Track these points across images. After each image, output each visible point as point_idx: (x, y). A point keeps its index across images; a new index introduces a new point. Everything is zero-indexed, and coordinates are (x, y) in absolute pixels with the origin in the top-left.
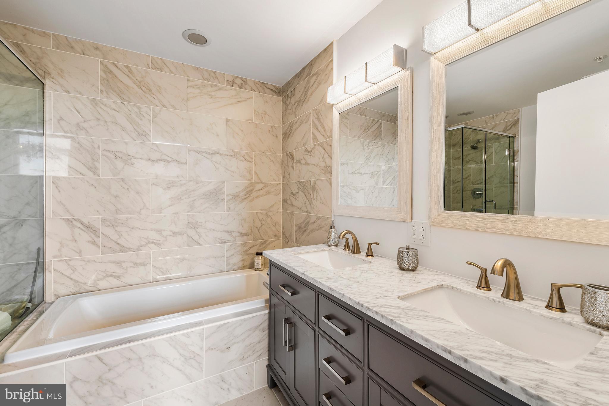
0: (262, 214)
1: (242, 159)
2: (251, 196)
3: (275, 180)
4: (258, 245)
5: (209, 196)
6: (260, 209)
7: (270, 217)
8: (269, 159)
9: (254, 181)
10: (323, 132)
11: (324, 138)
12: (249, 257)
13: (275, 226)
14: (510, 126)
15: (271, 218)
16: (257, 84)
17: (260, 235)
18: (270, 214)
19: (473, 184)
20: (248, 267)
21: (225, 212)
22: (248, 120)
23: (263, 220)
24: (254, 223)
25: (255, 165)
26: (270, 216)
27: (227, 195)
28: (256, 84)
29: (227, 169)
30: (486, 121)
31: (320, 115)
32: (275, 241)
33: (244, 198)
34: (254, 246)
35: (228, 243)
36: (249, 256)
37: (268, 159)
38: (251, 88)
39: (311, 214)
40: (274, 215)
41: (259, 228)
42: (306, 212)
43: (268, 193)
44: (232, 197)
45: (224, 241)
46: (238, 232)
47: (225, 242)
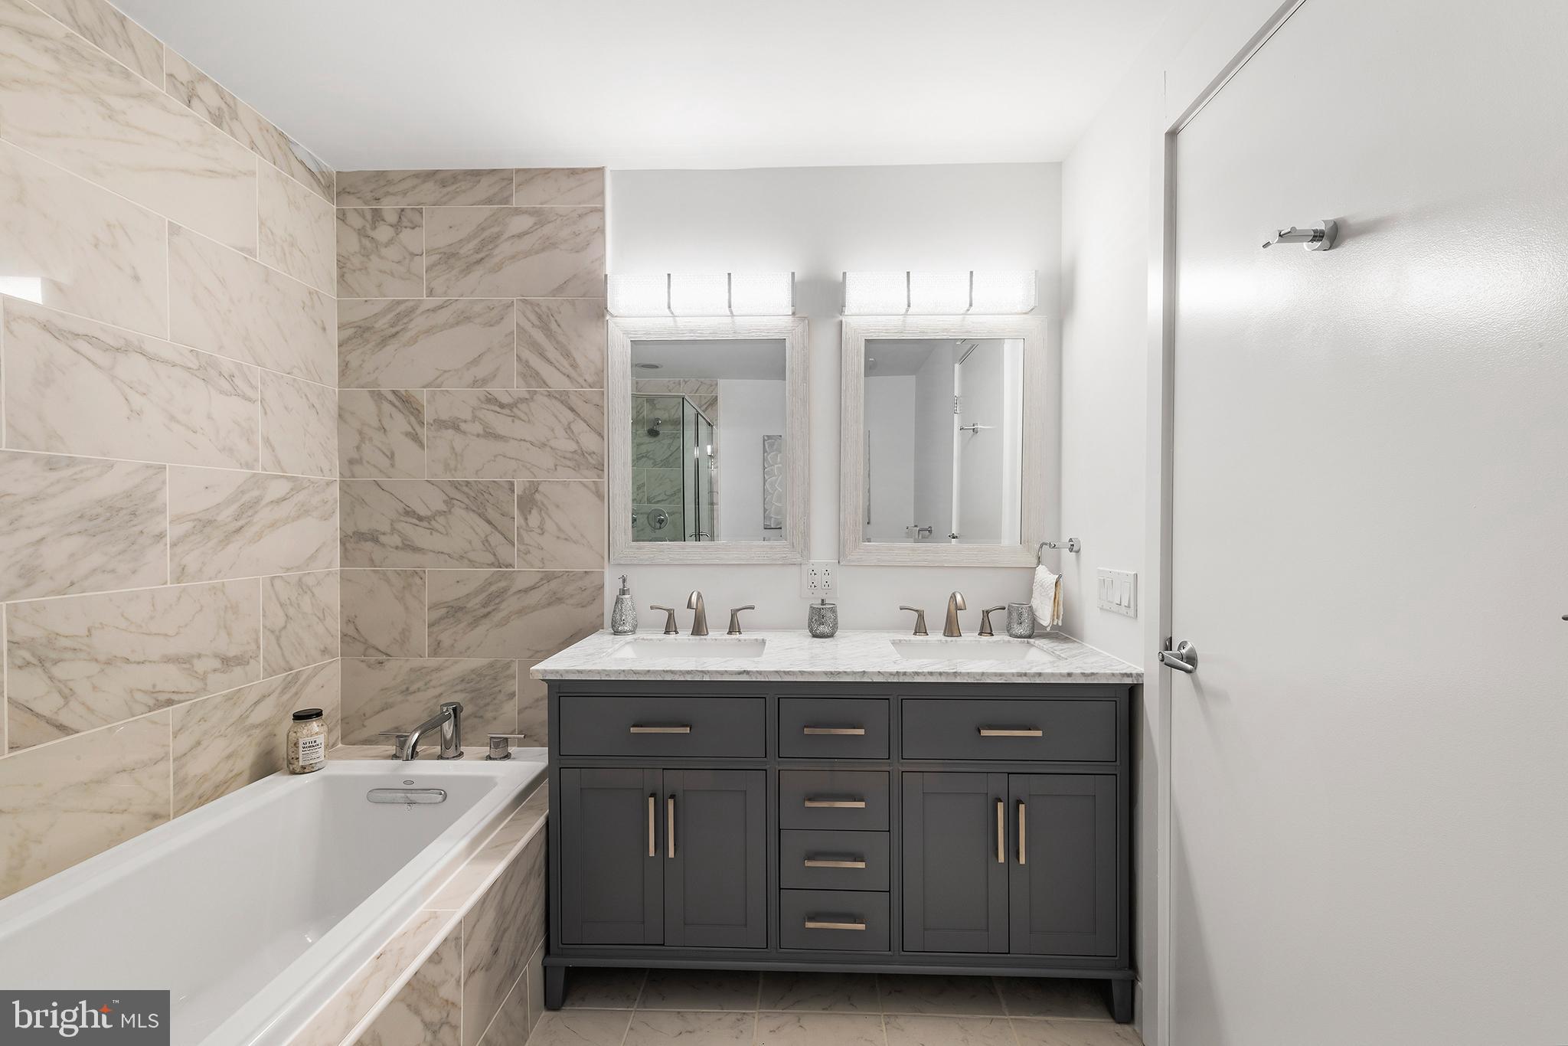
0: (289, 583)
1: (226, 385)
2: (255, 520)
3: (321, 471)
4: (276, 694)
5: (104, 521)
6: (281, 567)
7: (309, 592)
8: (304, 397)
9: (264, 469)
10: (567, 369)
11: (572, 382)
12: (251, 738)
13: (322, 620)
14: (705, 406)
15: (314, 595)
16: (267, 131)
17: (283, 655)
18: (310, 581)
19: (649, 501)
20: (246, 775)
21: (169, 585)
22: (242, 250)
23: (291, 604)
24: (264, 616)
25: (266, 413)
26: (308, 587)
27: (177, 520)
28: (265, 132)
29: (172, 418)
30: (668, 386)
31: (553, 322)
32: (323, 667)
33: (234, 529)
34: (264, 697)
35: (180, 702)
36: (249, 736)
37: (302, 397)
38: (251, 137)
39: (515, 570)
40: (319, 584)
41: (280, 631)
42: (492, 565)
43: (304, 512)
44: (191, 524)
45: (163, 697)
46: (216, 656)
47: (170, 702)
